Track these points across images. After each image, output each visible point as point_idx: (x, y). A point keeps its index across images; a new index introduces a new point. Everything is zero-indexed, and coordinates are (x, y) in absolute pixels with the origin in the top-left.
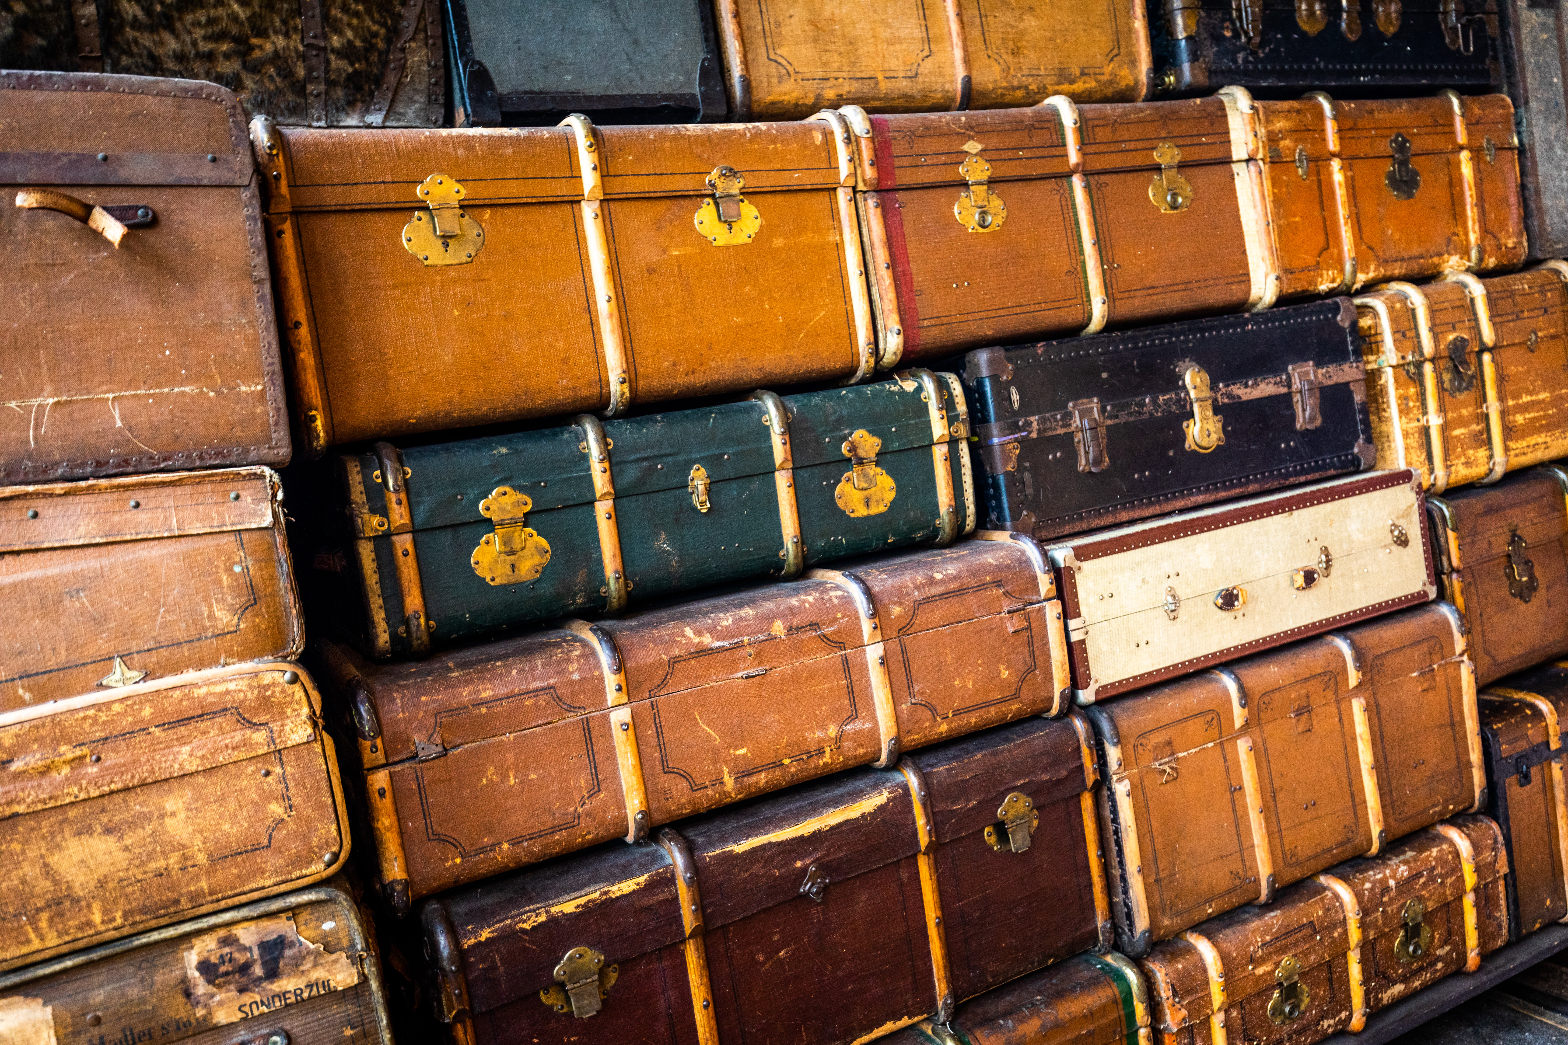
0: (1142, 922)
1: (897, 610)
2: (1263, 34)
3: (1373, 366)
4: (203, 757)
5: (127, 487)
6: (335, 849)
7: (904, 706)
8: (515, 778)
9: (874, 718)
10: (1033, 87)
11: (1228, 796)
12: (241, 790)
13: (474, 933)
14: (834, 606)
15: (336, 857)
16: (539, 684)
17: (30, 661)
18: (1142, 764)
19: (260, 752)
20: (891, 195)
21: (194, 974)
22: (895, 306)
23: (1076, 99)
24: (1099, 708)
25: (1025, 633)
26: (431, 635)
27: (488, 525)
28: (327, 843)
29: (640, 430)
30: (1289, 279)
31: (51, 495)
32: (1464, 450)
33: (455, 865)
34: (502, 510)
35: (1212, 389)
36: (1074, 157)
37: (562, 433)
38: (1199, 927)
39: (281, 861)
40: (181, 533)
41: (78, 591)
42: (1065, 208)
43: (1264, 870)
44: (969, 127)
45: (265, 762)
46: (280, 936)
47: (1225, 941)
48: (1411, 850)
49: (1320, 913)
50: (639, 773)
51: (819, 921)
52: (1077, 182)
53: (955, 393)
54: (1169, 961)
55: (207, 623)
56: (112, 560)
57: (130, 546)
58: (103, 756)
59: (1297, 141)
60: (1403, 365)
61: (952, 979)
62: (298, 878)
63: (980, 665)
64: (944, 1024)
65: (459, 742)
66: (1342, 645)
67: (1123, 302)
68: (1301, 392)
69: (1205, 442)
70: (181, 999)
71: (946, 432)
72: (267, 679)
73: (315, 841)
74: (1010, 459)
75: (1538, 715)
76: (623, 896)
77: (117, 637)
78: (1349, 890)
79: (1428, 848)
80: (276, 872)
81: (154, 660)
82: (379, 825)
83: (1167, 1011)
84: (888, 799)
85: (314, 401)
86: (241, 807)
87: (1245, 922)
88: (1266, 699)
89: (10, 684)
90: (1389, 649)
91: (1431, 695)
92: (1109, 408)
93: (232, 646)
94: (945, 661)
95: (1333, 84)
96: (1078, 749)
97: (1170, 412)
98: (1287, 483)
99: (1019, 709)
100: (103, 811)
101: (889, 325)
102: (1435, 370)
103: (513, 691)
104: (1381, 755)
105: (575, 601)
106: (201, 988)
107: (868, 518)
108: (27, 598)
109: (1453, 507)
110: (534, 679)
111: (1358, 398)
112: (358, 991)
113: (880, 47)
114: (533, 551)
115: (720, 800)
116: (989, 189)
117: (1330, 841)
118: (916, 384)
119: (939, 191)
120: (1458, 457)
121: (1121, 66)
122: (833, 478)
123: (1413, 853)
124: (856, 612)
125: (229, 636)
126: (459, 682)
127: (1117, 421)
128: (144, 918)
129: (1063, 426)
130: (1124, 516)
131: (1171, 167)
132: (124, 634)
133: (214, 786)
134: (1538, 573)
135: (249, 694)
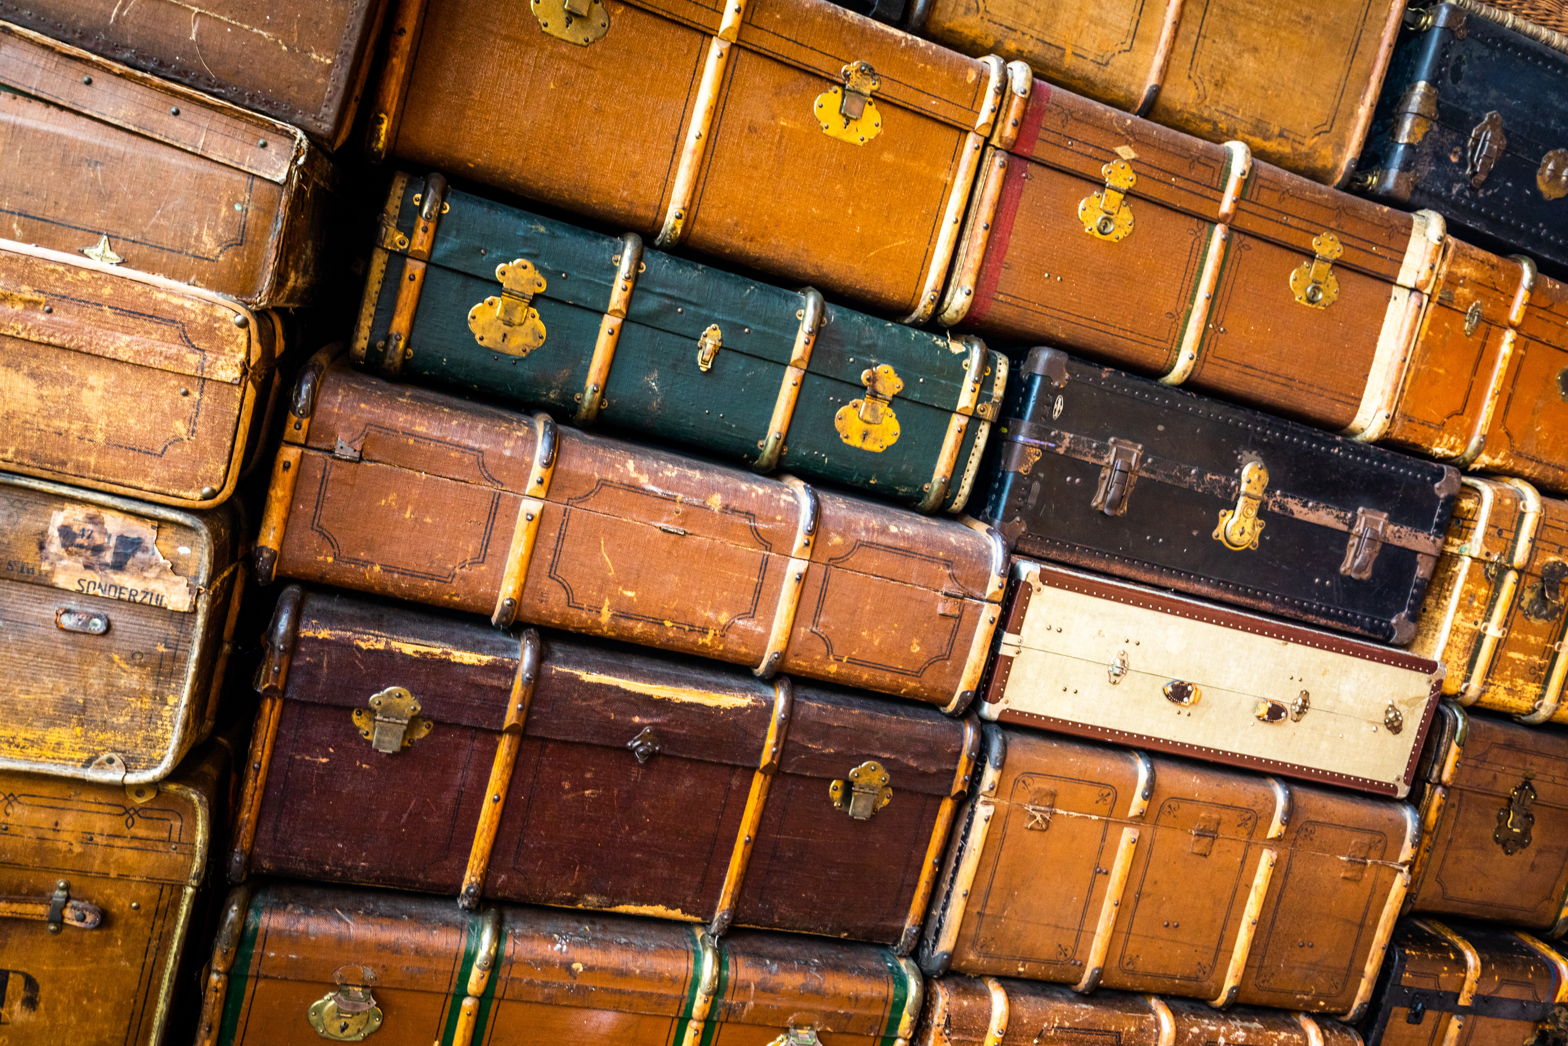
0: (946, 943)
1: (837, 540)
2: (1491, 174)
3: (1455, 550)
4: (137, 352)
5: (175, 94)
6: (216, 487)
7: (803, 629)
8: (412, 513)
9: (769, 627)
10: (1223, 126)
11: (1090, 874)
12: (157, 396)
13: (315, 627)
14: (778, 507)
15: (213, 494)
16: (471, 443)
17: (32, 204)
18: (1015, 801)
19: (188, 372)
20: (1023, 163)
21: (54, 532)
22: (977, 267)
23: (1257, 154)
24: (999, 729)
25: (952, 621)
26: (405, 362)
27: (497, 288)
28: (211, 479)
29: (675, 269)
30: (1403, 425)
31: (109, 71)
32: (1512, 676)
33: (326, 562)
34: (516, 281)
35: (1266, 491)
36: (1226, 206)
37: (603, 239)
38: (1004, 979)
39: (165, 473)
40: (203, 154)
41: (97, 163)
42: (1195, 251)
43: (1094, 960)
44: (1131, 131)
45: (188, 383)
46: (139, 538)
47: (1022, 1005)
48: (1261, 1023)
49: (1133, 1029)
50: (525, 564)
51: (636, 782)
52: (1219, 232)
53: (998, 374)
54: (958, 994)
55: (192, 241)
56: (136, 151)
57: (157, 146)
58: (55, 310)
59: (1478, 295)
60: (1484, 562)
61: (738, 899)
62: (174, 496)
63: (895, 629)
64: (713, 936)
65: (377, 458)
66: (1280, 794)
67: (1213, 367)
68: (1360, 537)
69: (1235, 538)
70: (34, 548)
71: (971, 406)
72: (220, 312)
73: (201, 472)
74: (1026, 461)
75: (1461, 963)
76: (461, 664)
77: (112, 218)
78: (1173, 1023)
79: (1279, 1029)
80: (157, 481)
81: (135, 252)
82: (272, 493)
83: (932, 1036)
84: (749, 705)
85: (388, 106)
86: (151, 410)
87: (1054, 999)
88: (1173, 804)
89: (9, 215)
90: (1327, 820)
91: (1351, 886)
92: (1150, 460)
93: (204, 272)
94: (862, 609)
95: (1547, 256)
96: (958, 754)
97: (1212, 493)
98: (1305, 618)
99: (915, 689)
100: (36, 356)
101: (963, 283)
102: (1518, 583)
103: (444, 437)
104: (1270, 916)
105: (548, 394)
106: (55, 546)
107: (860, 450)
108: (53, 149)
109: (1469, 723)
110: (469, 437)
111: (1422, 572)
112: (185, 618)
113: (1081, 21)
114: (529, 331)
115: (591, 628)
116: (1124, 199)
117: (1177, 969)
118: (964, 349)
119: (1073, 180)
120: (1504, 680)
121: (1325, 144)
122: (843, 397)
123: (1259, 1026)
124: (797, 522)
125: (206, 262)
126: (400, 408)
127: (1152, 476)
128: (31, 463)
129: (1094, 456)
130: (1117, 569)
131: (1325, 260)
132: (120, 218)
133: (136, 382)
134: (1535, 832)
135: (199, 318)
